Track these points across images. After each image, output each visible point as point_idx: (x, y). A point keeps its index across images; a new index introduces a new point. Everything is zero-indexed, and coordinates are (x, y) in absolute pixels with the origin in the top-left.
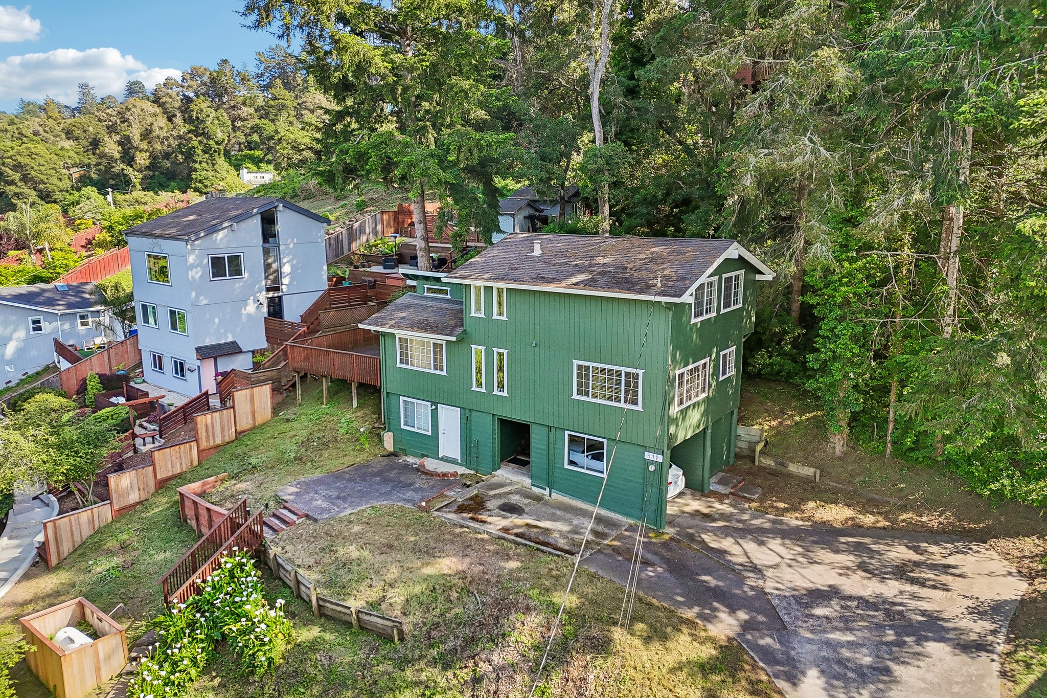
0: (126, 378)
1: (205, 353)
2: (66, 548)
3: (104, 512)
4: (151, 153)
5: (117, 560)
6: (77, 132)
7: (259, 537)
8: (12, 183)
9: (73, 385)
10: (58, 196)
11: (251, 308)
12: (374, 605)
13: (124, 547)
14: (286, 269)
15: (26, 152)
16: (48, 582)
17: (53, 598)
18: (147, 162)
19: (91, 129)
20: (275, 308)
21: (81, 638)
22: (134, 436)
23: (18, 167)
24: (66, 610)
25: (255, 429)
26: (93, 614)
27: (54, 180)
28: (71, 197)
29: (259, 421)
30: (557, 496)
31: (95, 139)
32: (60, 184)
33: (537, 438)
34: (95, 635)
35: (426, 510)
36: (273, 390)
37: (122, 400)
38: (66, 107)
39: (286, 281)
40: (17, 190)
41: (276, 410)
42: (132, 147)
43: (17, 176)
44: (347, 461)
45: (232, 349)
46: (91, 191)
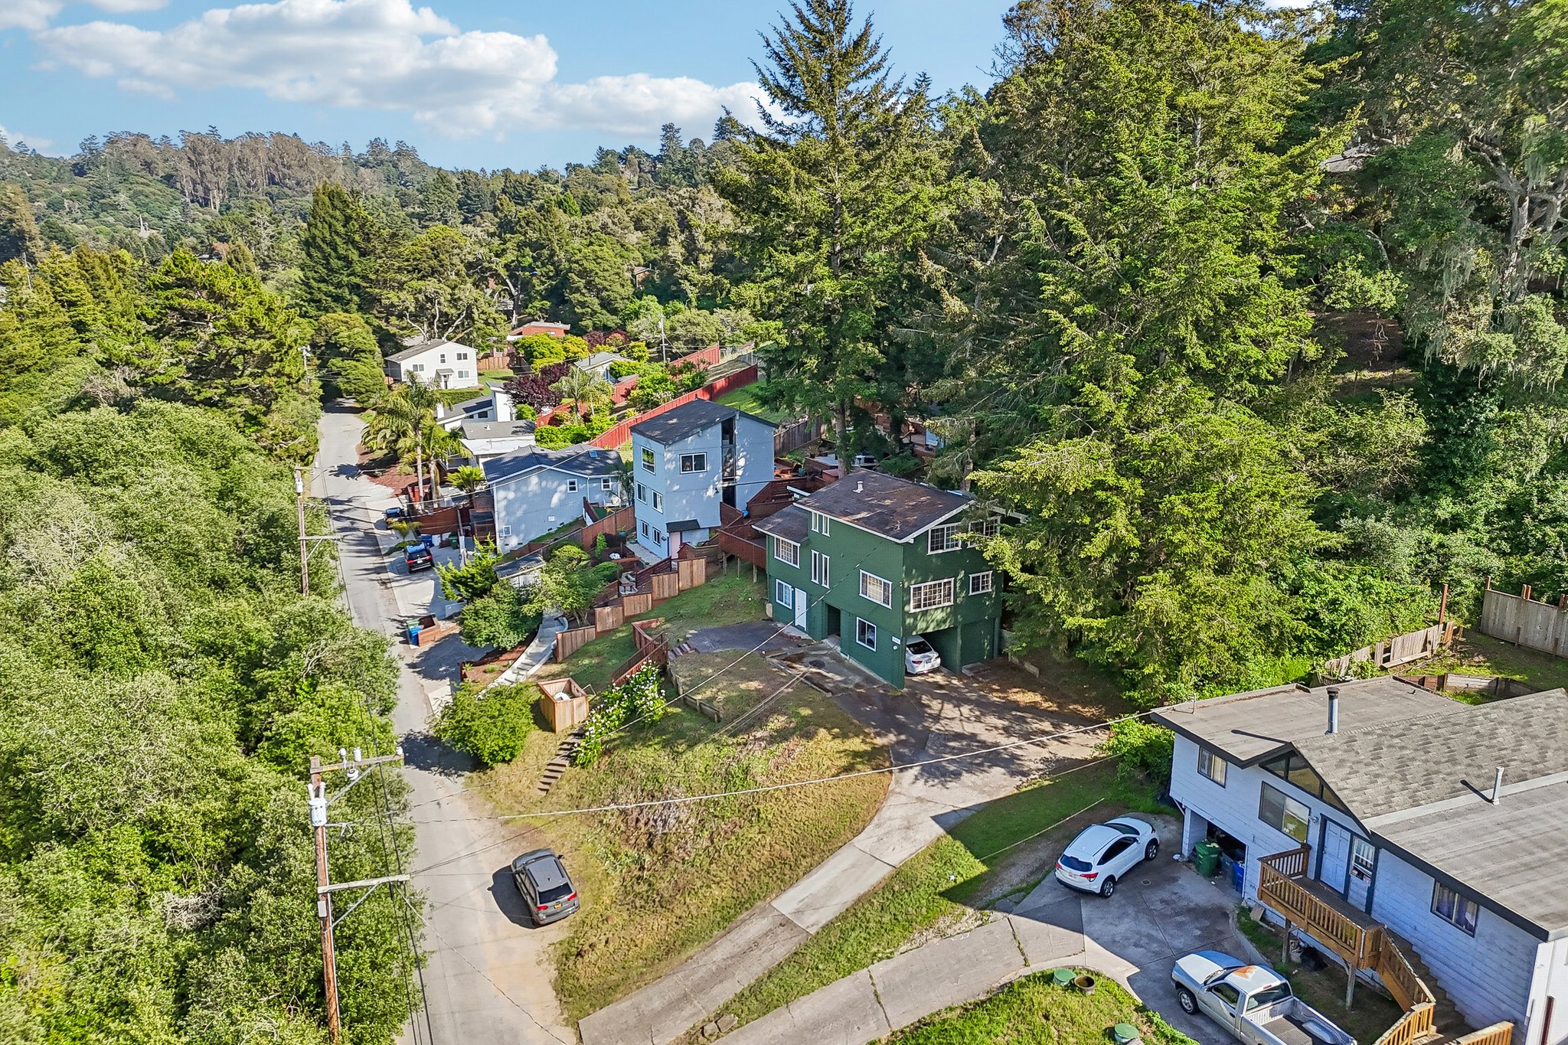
0: (624, 540)
1: (673, 528)
2: (568, 652)
3: (591, 632)
4: (715, 255)
5: (595, 661)
6: (647, 221)
7: (666, 657)
8: (578, 290)
9: (589, 540)
10: (620, 305)
11: (711, 492)
12: (711, 700)
13: (598, 655)
14: (741, 462)
15: (592, 256)
16: (555, 668)
17: (554, 676)
18: (711, 265)
19: (661, 216)
20: (729, 496)
21: (566, 697)
22: (620, 584)
23: (584, 273)
24: (562, 683)
25: (693, 589)
26: (575, 686)
27: (617, 287)
28: (632, 306)
29: (696, 583)
30: (853, 662)
31: (663, 228)
32: (621, 291)
33: (844, 619)
34: (573, 696)
35: (764, 656)
36: (707, 563)
37: (617, 556)
38: (648, 156)
39: (739, 472)
40: (582, 299)
41: (708, 578)
42: (696, 249)
43: (581, 283)
44: (738, 620)
45: (693, 526)
46: (651, 301)
